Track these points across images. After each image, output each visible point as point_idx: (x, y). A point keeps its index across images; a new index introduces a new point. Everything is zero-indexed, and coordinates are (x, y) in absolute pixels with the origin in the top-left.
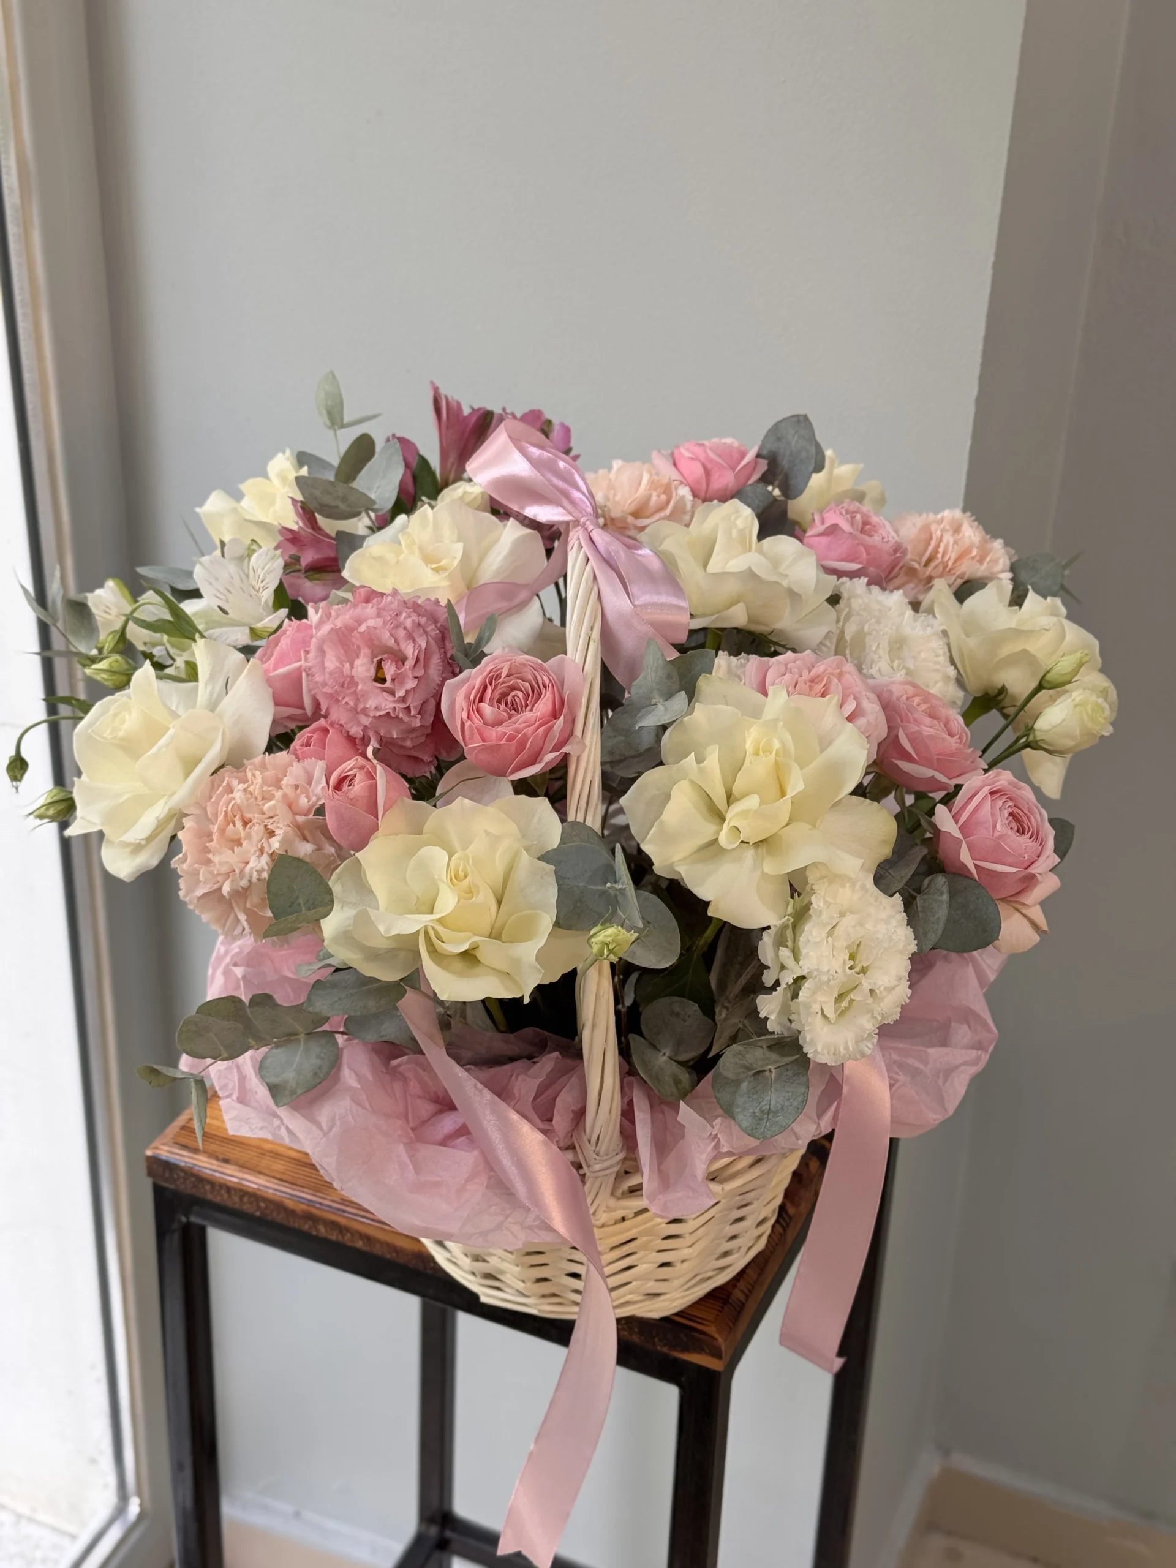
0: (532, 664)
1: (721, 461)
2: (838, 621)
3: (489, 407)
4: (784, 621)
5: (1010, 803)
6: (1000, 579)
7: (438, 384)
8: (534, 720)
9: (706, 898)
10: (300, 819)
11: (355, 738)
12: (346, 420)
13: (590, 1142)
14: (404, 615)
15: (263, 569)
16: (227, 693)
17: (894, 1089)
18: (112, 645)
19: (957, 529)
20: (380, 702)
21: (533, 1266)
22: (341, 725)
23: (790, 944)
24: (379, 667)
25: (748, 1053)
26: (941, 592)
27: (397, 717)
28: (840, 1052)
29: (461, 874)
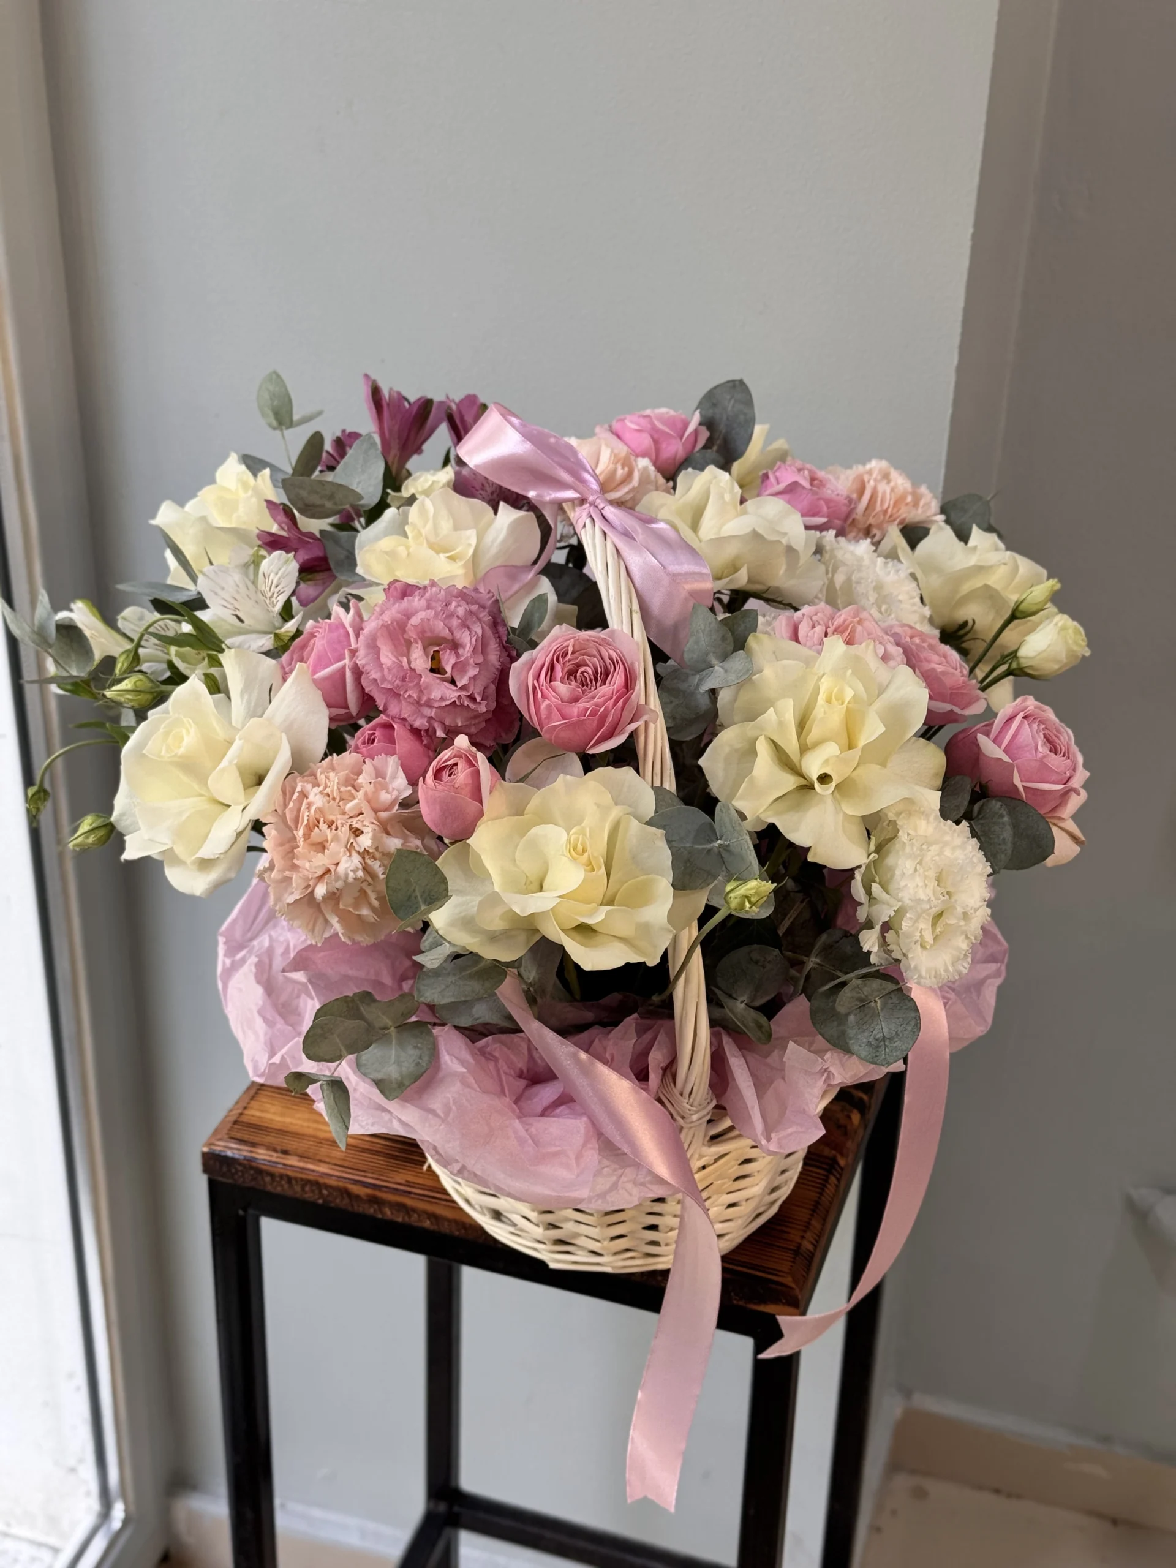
0: (596, 640)
1: (667, 430)
2: (827, 573)
3: (429, 396)
4: (780, 578)
5: (1043, 726)
6: (936, 522)
8: (611, 693)
9: (805, 845)
10: (384, 815)
11: (420, 731)
13: (681, 1094)
14: (454, 604)
15: (277, 574)
16: (270, 702)
17: (947, 1007)
18: (126, 665)
19: (886, 477)
20: (442, 692)
21: (609, 1225)
22: (404, 719)
24: (435, 657)
26: (894, 537)
27: (462, 705)
28: (941, 975)
29: (580, 847)
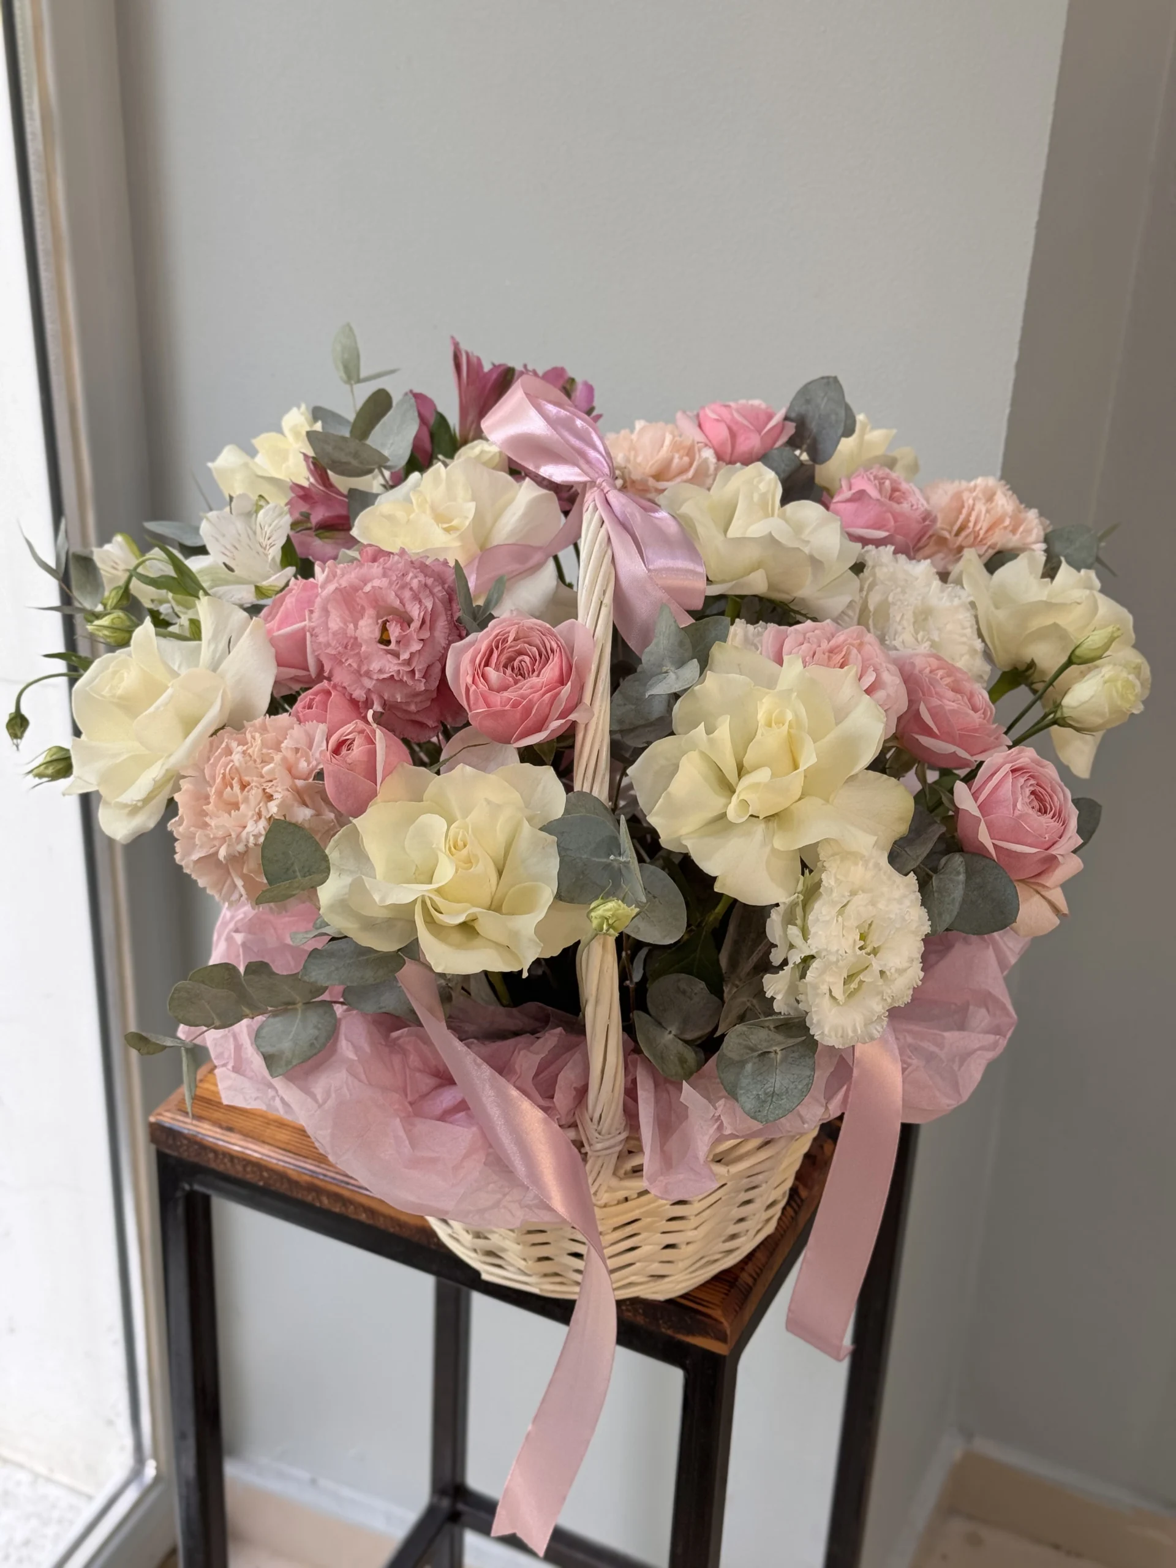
0: (539, 628)
1: (746, 423)
2: (861, 590)
3: (511, 364)
4: (806, 590)
5: (1032, 782)
6: (1033, 550)
7: (458, 339)
8: (540, 685)
9: (713, 874)
10: (300, 783)
11: (359, 702)
12: (363, 375)
13: (591, 1120)
14: (411, 575)
15: (270, 525)
16: (229, 652)
17: (906, 1073)
18: (115, 601)
19: (990, 498)
20: (384, 665)
21: (534, 1245)
22: (345, 688)
23: (799, 922)
24: (384, 629)
25: (752, 1034)
26: (971, 562)
27: (401, 681)
28: (847, 1036)
29: (460, 843)
